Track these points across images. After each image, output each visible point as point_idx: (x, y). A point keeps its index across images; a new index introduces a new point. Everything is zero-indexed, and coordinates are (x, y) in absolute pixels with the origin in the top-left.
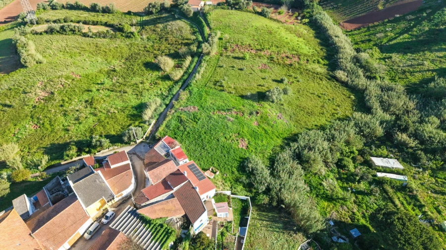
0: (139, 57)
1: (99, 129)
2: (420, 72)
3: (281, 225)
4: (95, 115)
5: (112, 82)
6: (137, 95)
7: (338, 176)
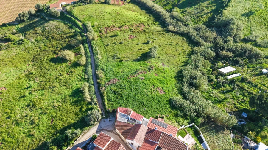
0: (42, 57)
1: (58, 123)
2: (205, 15)
3: (214, 131)
4: (45, 114)
5: (36, 83)
6: (65, 85)
7: (212, 87)
